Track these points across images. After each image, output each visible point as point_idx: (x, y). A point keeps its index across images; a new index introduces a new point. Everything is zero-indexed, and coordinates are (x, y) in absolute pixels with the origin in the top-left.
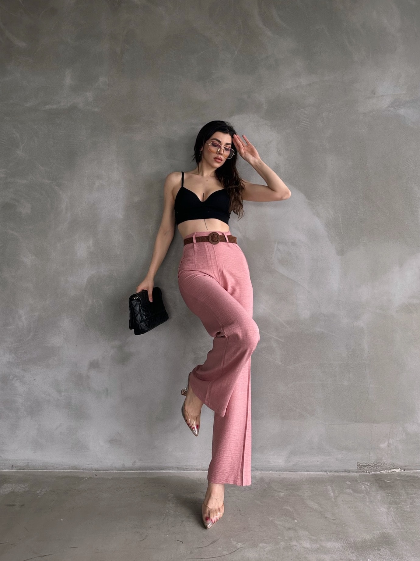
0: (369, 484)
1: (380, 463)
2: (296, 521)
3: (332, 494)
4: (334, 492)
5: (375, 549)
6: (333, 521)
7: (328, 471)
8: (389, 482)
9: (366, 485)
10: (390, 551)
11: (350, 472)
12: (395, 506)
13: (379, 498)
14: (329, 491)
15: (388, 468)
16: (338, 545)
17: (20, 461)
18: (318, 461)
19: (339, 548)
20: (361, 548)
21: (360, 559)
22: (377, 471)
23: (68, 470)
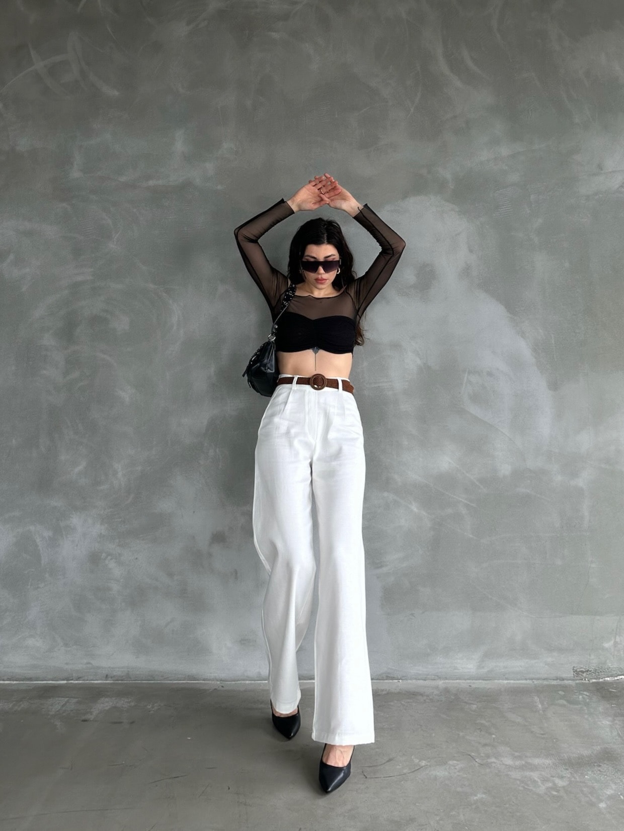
0: (588, 694)
1: (603, 668)
2: (494, 736)
3: (540, 706)
4: (542, 704)
5: (594, 765)
6: (541, 736)
7: (535, 679)
8: (614, 691)
9: (585, 696)
10: (613, 767)
11: (563, 680)
13: (601, 710)
14: (536, 703)
15: (614, 674)
16: (547, 761)
17: (118, 669)
18: (521, 666)
19: (549, 764)
20: (577, 764)
21: (575, 775)
22: (599, 678)
23: (183, 680)
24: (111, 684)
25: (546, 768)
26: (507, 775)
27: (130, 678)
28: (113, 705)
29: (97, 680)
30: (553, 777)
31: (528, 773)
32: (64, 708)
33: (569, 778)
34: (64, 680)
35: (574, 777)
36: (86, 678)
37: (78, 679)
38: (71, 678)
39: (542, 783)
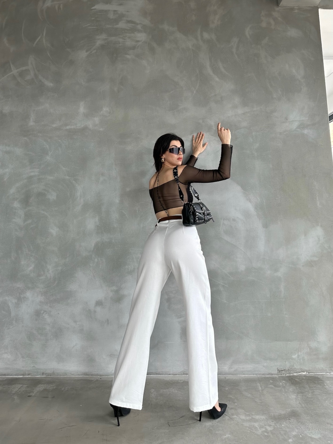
0: (284, 382)
1: (292, 368)
2: (236, 404)
3: (260, 388)
4: (261, 387)
5: (287, 419)
6: (260, 404)
7: (258, 374)
8: (298, 380)
9: (283, 383)
10: (296, 420)
11: (273, 375)
12: (302, 394)
13: (291, 390)
14: (258, 386)
15: (298, 372)
16: (263, 417)
17: (48, 370)
18: (251, 368)
19: (264, 419)
20: (278, 419)
21: (277, 424)
22: (290, 374)
23: (81, 375)
24: (45, 377)
25: (262, 420)
26: (242, 424)
27: (55, 374)
28: (45, 388)
29: (38, 375)
30: (266, 425)
31: (253, 424)
32: (20, 390)
33: (274, 426)
34: (21, 375)
35: (276, 425)
36: (32, 374)
37: (29, 375)
38: (25, 374)
39: (260, 429)
